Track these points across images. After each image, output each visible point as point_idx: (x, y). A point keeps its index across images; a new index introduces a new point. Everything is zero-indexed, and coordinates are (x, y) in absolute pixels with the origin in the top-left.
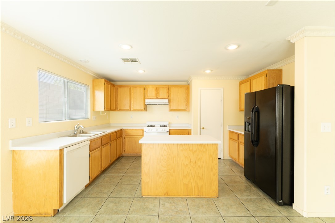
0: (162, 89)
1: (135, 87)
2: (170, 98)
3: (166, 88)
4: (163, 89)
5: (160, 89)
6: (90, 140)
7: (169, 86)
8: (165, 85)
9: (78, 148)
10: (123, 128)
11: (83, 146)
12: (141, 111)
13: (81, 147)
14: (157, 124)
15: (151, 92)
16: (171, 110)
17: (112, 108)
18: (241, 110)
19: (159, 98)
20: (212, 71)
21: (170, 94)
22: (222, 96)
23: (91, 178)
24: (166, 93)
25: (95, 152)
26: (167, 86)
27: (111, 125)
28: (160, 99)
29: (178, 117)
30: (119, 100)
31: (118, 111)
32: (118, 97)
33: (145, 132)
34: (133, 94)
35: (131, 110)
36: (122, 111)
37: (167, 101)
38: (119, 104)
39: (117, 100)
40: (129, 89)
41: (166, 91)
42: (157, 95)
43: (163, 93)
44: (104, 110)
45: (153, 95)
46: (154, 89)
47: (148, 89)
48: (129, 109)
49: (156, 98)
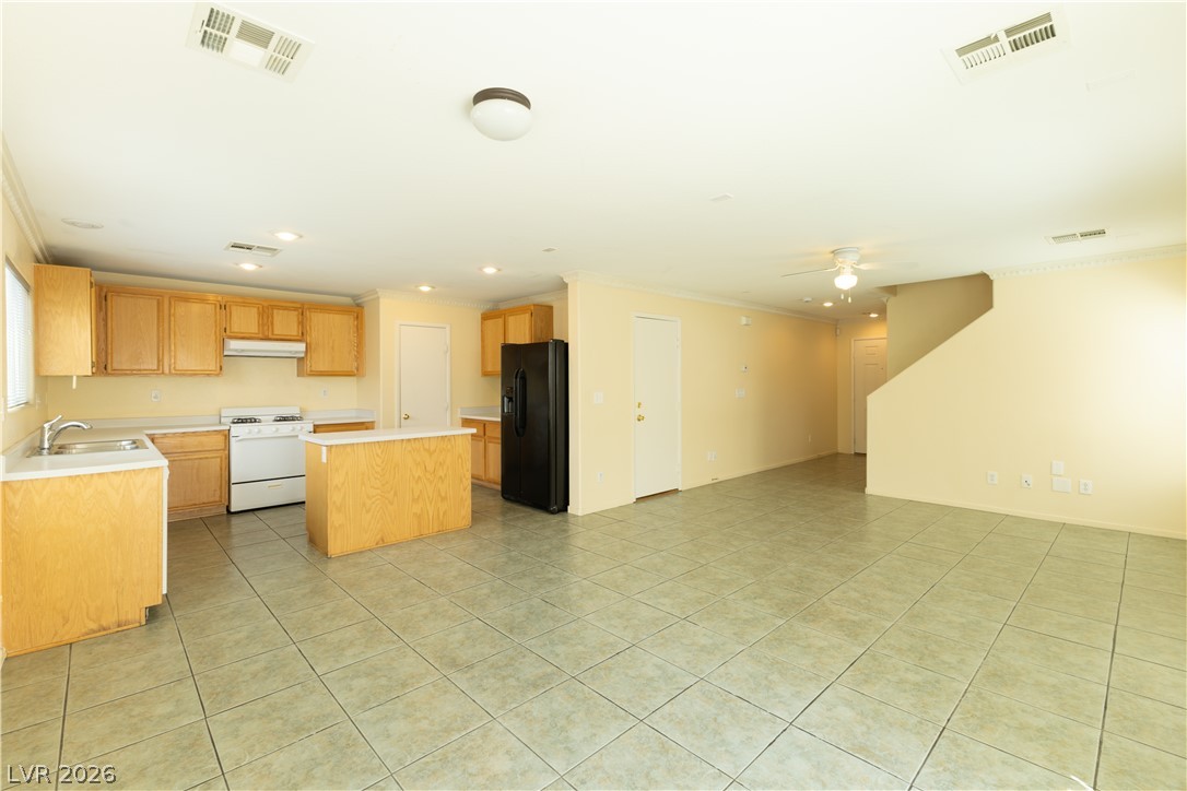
1: (183, 298)
2: (308, 339)
3: (296, 309)
5: (275, 311)
7: (303, 304)
8: (293, 302)
10: (147, 432)
14: (267, 413)
15: (245, 319)
16: (312, 373)
18: (485, 374)
19: (272, 337)
20: (433, 288)
21: (308, 327)
22: (448, 342)
26: (299, 304)
28: (277, 340)
30: (109, 339)
31: (107, 374)
32: (106, 325)
33: (233, 440)
34: (172, 318)
35: (167, 371)
36: (126, 374)
37: (301, 347)
38: (109, 351)
39: (102, 337)
40: (155, 303)
41: (296, 319)
42: (266, 328)
43: (285, 322)
44: (90, 374)
45: (253, 329)
46: (254, 311)
47: (234, 308)
48: (155, 368)
49: (261, 336)
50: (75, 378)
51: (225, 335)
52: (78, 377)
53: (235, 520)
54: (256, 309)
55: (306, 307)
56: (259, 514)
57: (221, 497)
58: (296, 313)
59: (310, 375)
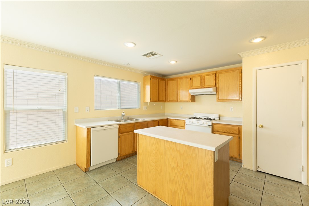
0: (208, 76)
1: (181, 78)
2: (217, 86)
4: (210, 76)
5: (206, 77)
6: (119, 125)
7: (216, 72)
8: (212, 72)
9: (104, 129)
10: (169, 118)
11: (110, 129)
12: (187, 102)
13: (108, 129)
14: (206, 116)
15: (197, 82)
16: (219, 100)
17: (161, 99)
19: (204, 87)
21: (218, 81)
22: (304, 74)
23: (120, 155)
24: (213, 81)
25: (125, 135)
27: (166, 115)
28: (206, 88)
29: (232, 109)
30: (168, 92)
33: (186, 124)
34: (179, 85)
38: (168, 96)
40: (176, 81)
41: (213, 78)
42: (203, 84)
43: (209, 80)
44: (150, 101)
45: (199, 85)
47: (193, 78)
48: (176, 100)
49: (201, 87)
50: (148, 103)
51: (191, 88)
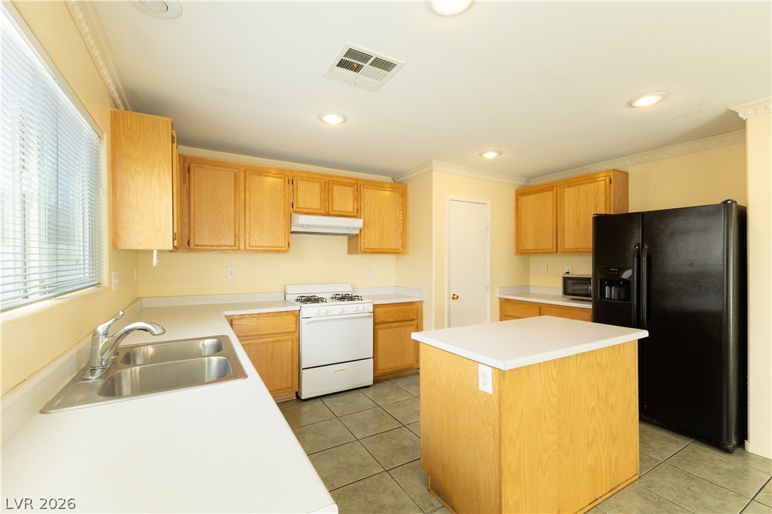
0: (340, 187)
1: (257, 171)
2: (366, 214)
3: (352, 185)
4: (344, 187)
5: (335, 186)
7: (358, 181)
8: (349, 178)
10: (226, 313)
12: (278, 251)
14: (327, 296)
15: (309, 195)
16: (365, 250)
20: (500, 153)
21: (362, 204)
22: (489, 219)
24: (352, 202)
26: (354, 181)
28: (336, 216)
29: (370, 269)
30: (192, 212)
31: (190, 250)
32: (189, 198)
33: (303, 322)
34: (247, 192)
35: (242, 247)
36: (207, 250)
37: (357, 223)
38: (192, 226)
39: (186, 211)
40: (232, 176)
41: (351, 195)
42: (327, 204)
43: (343, 199)
44: (171, 248)
45: (316, 205)
46: (317, 186)
47: (300, 182)
48: (233, 244)
49: (323, 212)
50: (155, 252)
51: (293, 209)
52: (159, 251)
53: (306, 408)
54: (318, 184)
55: (360, 183)
56: (326, 400)
57: (292, 383)
58: (351, 189)
59: (364, 252)
